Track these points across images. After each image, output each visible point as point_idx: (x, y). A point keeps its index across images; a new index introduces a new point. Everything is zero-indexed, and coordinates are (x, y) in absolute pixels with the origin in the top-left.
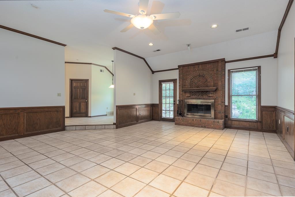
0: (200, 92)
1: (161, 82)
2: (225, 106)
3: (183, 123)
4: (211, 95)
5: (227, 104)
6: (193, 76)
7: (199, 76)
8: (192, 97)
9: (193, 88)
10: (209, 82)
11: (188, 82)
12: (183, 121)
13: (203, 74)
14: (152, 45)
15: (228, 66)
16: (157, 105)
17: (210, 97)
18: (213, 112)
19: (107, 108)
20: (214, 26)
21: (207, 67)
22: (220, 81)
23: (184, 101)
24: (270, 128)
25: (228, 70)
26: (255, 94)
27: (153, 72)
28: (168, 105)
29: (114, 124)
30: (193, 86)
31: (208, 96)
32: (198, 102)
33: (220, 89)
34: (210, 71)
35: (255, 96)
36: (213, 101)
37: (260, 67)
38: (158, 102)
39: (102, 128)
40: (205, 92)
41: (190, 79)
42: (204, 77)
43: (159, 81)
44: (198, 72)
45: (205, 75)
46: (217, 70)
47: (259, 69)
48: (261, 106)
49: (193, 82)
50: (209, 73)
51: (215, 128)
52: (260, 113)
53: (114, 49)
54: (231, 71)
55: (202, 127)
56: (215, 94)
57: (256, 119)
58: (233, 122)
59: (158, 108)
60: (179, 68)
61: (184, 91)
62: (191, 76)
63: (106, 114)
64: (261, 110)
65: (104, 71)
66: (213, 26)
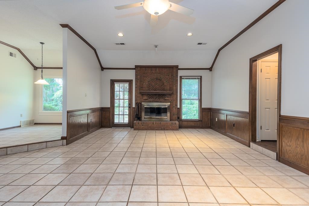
0: (157, 95)
1: (113, 82)
2: (178, 108)
3: (143, 127)
4: (167, 98)
5: (179, 107)
6: (151, 79)
7: (157, 79)
8: (150, 99)
9: (150, 90)
10: (166, 86)
11: (145, 84)
12: (143, 125)
13: (160, 78)
14: (122, 35)
15: (180, 73)
16: (108, 108)
17: (166, 100)
18: (168, 114)
19: (21, 115)
20: (190, 34)
21: (164, 71)
22: (175, 86)
23: (141, 104)
24: (207, 125)
25: (180, 76)
26: (197, 98)
27: (103, 69)
28: (121, 109)
29: (63, 138)
30: (150, 88)
31: (164, 99)
32: (155, 105)
33: (174, 93)
34: (166, 76)
35: (198, 100)
36: (169, 104)
37: (201, 77)
38: (109, 106)
39: (41, 147)
40: (162, 96)
41: (148, 81)
42: (161, 80)
43: (111, 80)
44: (156, 76)
45: (162, 79)
46: (172, 75)
47: (201, 78)
48: (202, 108)
49: (150, 85)
50: (165, 77)
51: (173, 129)
52: (201, 114)
53: (63, 27)
54: (182, 77)
55: (162, 129)
56: (171, 97)
57: (198, 119)
58: (183, 122)
59: (110, 113)
60: (136, 68)
61: (141, 93)
62: (149, 78)
63: (19, 125)
64: (202, 111)
65: (17, 55)
66: (188, 34)
